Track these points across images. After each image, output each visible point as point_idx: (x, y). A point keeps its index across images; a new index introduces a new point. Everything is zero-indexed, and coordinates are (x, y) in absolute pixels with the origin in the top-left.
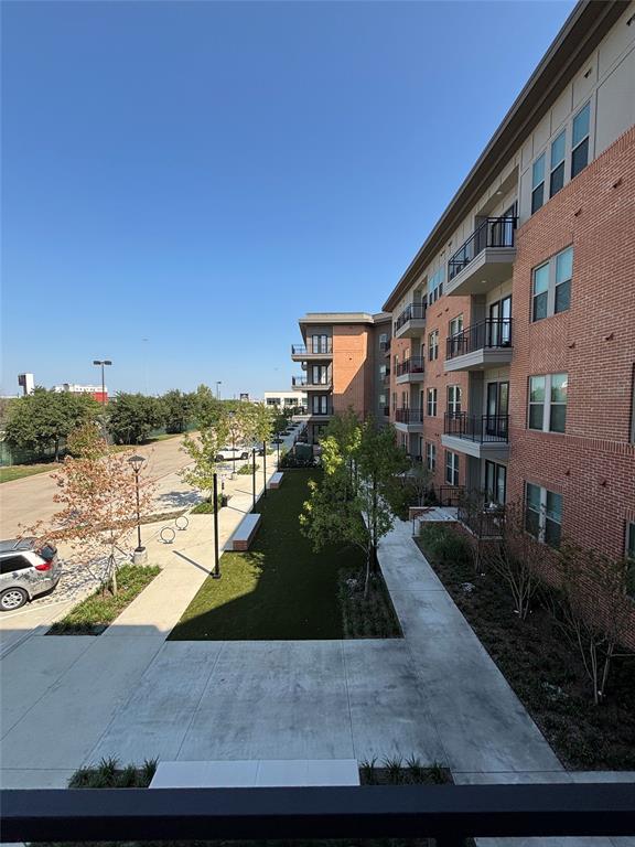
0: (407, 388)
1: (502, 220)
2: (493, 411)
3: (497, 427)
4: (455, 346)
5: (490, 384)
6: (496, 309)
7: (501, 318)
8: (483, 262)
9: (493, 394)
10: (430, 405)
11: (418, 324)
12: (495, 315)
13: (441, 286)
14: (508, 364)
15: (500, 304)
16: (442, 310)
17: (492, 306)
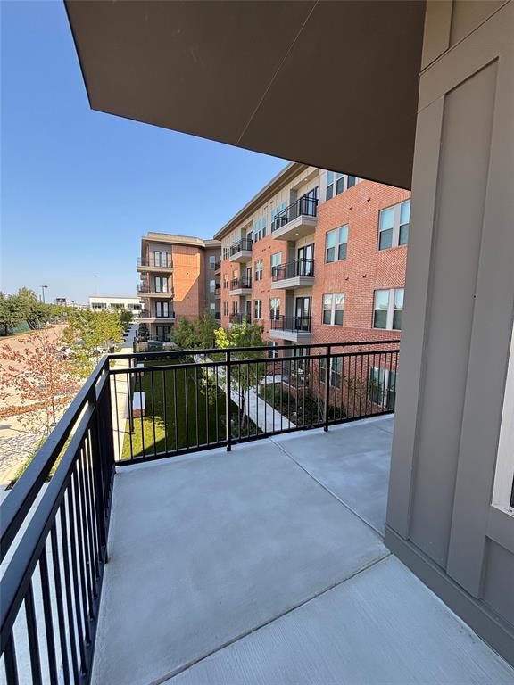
0: (237, 300)
1: (306, 197)
2: (299, 315)
3: (302, 324)
4: (276, 272)
5: (297, 299)
6: (302, 251)
7: (305, 259)
8: (300, 223)
9: (299, 304)
10: (256, 311)
11: (247, 254)
12: (301, 256)
13: (264, 229)
14: (311, 286)
15: (305, 249)
16: (267, 247)
17: (299, 250)
